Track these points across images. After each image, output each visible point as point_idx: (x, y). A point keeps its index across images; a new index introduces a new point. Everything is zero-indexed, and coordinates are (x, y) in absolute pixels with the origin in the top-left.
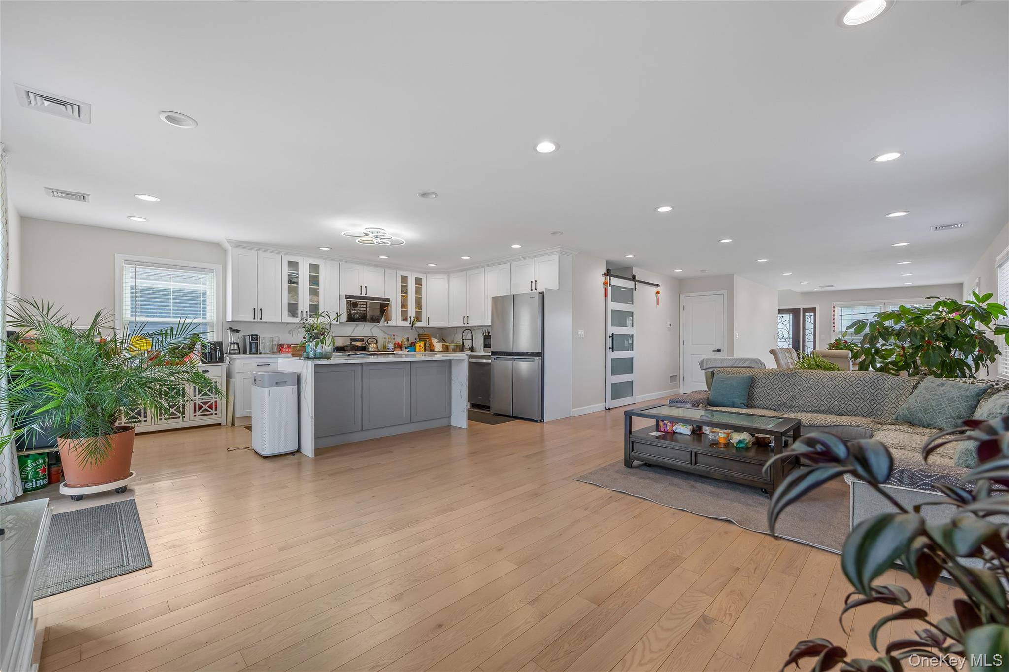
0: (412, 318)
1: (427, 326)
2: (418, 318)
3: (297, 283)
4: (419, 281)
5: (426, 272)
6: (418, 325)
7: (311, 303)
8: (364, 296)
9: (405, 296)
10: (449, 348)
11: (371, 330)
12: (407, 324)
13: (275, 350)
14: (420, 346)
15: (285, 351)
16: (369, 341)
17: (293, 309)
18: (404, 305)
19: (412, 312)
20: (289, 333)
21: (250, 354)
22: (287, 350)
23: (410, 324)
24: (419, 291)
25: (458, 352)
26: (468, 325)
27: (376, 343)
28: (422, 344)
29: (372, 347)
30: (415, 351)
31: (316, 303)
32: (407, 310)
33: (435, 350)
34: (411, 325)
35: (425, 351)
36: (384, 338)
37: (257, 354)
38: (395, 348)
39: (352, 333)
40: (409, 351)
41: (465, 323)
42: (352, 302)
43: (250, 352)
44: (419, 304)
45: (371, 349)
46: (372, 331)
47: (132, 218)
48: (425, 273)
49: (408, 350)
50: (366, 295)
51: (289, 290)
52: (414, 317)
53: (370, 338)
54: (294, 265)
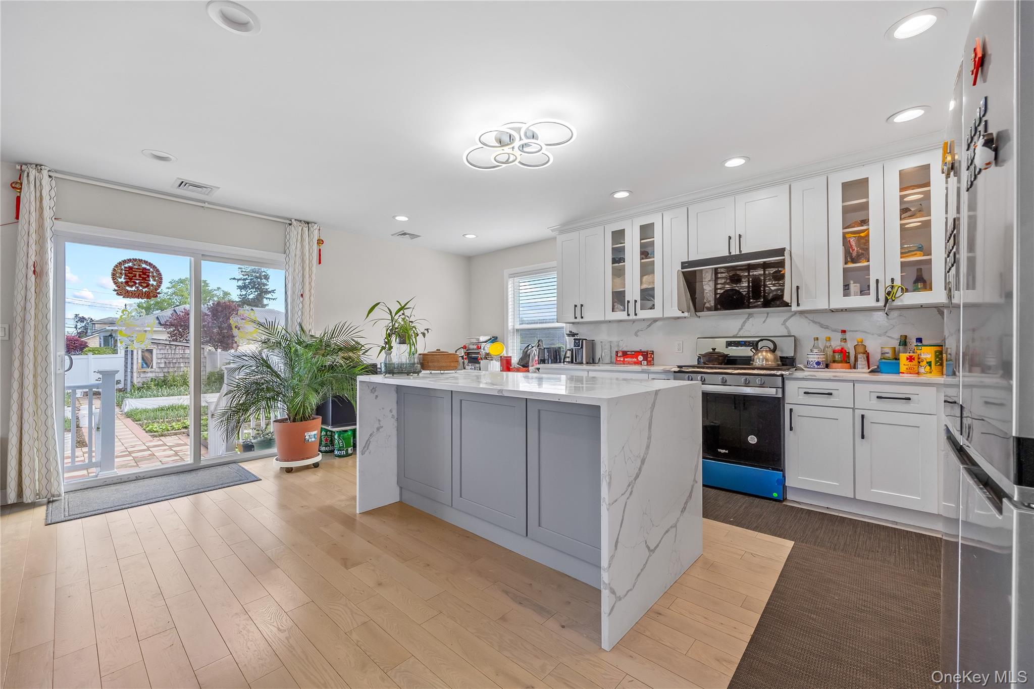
0: (886, 285)
3: (623, 261)
7: (644, 287)
8: (736, 253)
11: (785, 321)
15: (620, 361)
17: (619, 298)
19: (885, 264)
20: (636, 335)
22: (622, 359)
23: (878, 300)
27: (774, 351)
30: (897, 373)
31: (650, 286)
32: (868, 266)
34: (881, 303)
39: (739, 331)
40: (875, 372)
43: (576, 361)
44: (916, 241)
45: (756, 363)
46: (787, 324)
49: (872, 369)
50: (742, 251)
51: (613, 274)
52: (893, 280)
53: (762, 340)
54: (618, 235)
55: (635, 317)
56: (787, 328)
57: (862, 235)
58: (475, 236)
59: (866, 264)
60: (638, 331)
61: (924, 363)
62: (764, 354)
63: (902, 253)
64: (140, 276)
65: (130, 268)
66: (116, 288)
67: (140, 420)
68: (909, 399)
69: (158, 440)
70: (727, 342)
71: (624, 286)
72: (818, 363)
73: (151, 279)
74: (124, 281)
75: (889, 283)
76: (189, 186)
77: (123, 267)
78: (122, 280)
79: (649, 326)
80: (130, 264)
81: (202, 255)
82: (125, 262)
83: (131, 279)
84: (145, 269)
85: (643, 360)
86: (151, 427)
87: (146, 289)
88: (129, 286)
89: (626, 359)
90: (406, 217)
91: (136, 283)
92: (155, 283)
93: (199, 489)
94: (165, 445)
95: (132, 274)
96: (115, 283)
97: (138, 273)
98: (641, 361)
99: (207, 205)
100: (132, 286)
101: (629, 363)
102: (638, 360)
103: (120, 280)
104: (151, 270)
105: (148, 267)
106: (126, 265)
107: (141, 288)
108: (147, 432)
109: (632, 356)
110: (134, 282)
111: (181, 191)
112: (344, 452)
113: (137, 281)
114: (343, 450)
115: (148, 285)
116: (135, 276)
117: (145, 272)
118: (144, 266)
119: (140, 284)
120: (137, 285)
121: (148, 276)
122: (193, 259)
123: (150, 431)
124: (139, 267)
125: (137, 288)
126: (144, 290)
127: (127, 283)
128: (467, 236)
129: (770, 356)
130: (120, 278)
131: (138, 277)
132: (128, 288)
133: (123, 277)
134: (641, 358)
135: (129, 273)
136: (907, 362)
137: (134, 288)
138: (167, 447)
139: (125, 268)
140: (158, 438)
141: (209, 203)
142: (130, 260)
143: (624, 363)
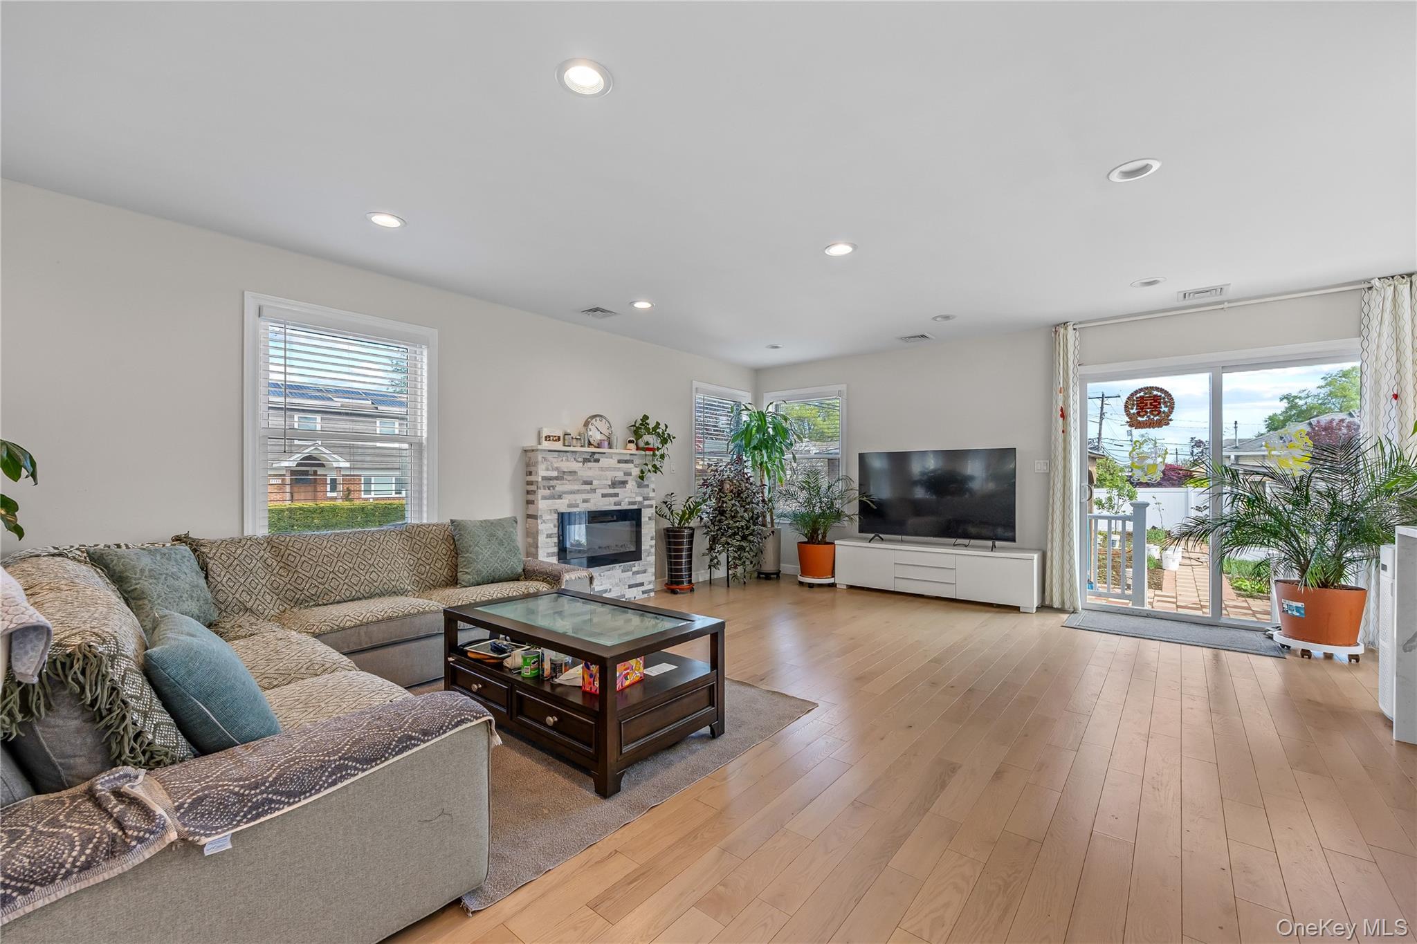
64: (1151, 404)
65: (1142, 397)
66: (1129, 420)
67: (1229, 573)
69: (1243, 601)
73: (1163, 406)
74: (1136, 412)
76: (1193, 295)
77: (1135, 398)
78: (1134, 411)
80: (1142, 394)
81: (1223, 367)
82: (1137, 392)
83: (1142, 409)
84: (1156, 396)
86: (1240, 583)
87: (1158, 417)
88: (1140, 416)
91: (1147, 412)
92: (1166, 410)
93: (1198, 642)
94: (1249, 608)
95: (1143, 403)
96: (1128, 415)
97: (1149, 402)
99: (1226, 305)
100: (1143, 416)
103: (1132, 411)
104: (1163, 395)
105: (1159, 394)
106: (1138, 395)
107: (1152, 417)
108: (1233, 589)
110: (1145, 411)
111: (1187, 302)
113: (1148, 410)
115: (1159, 412)
116: (1146, 405)
117: (1156, 399)
118: (1155, 393)
119: (1151, 412)
120: (1149, 414)
121: (1160, 403)
122: (1211, 374)
123: (1239, 588)
124: (1151, 395)
125: (1149, 417)
126: (1155, 419)
127: (1138, 413)
130: (1132, 409)
131: (1149, 406)
132: (1140, 419)
133: (1135, 407)
135: (1140, 403)
137: (1145, 418)
138: (1251, 612)
139: (1137, 398)
140: (1244, 599)
141: (1229, 302)
142: (1141, 390)
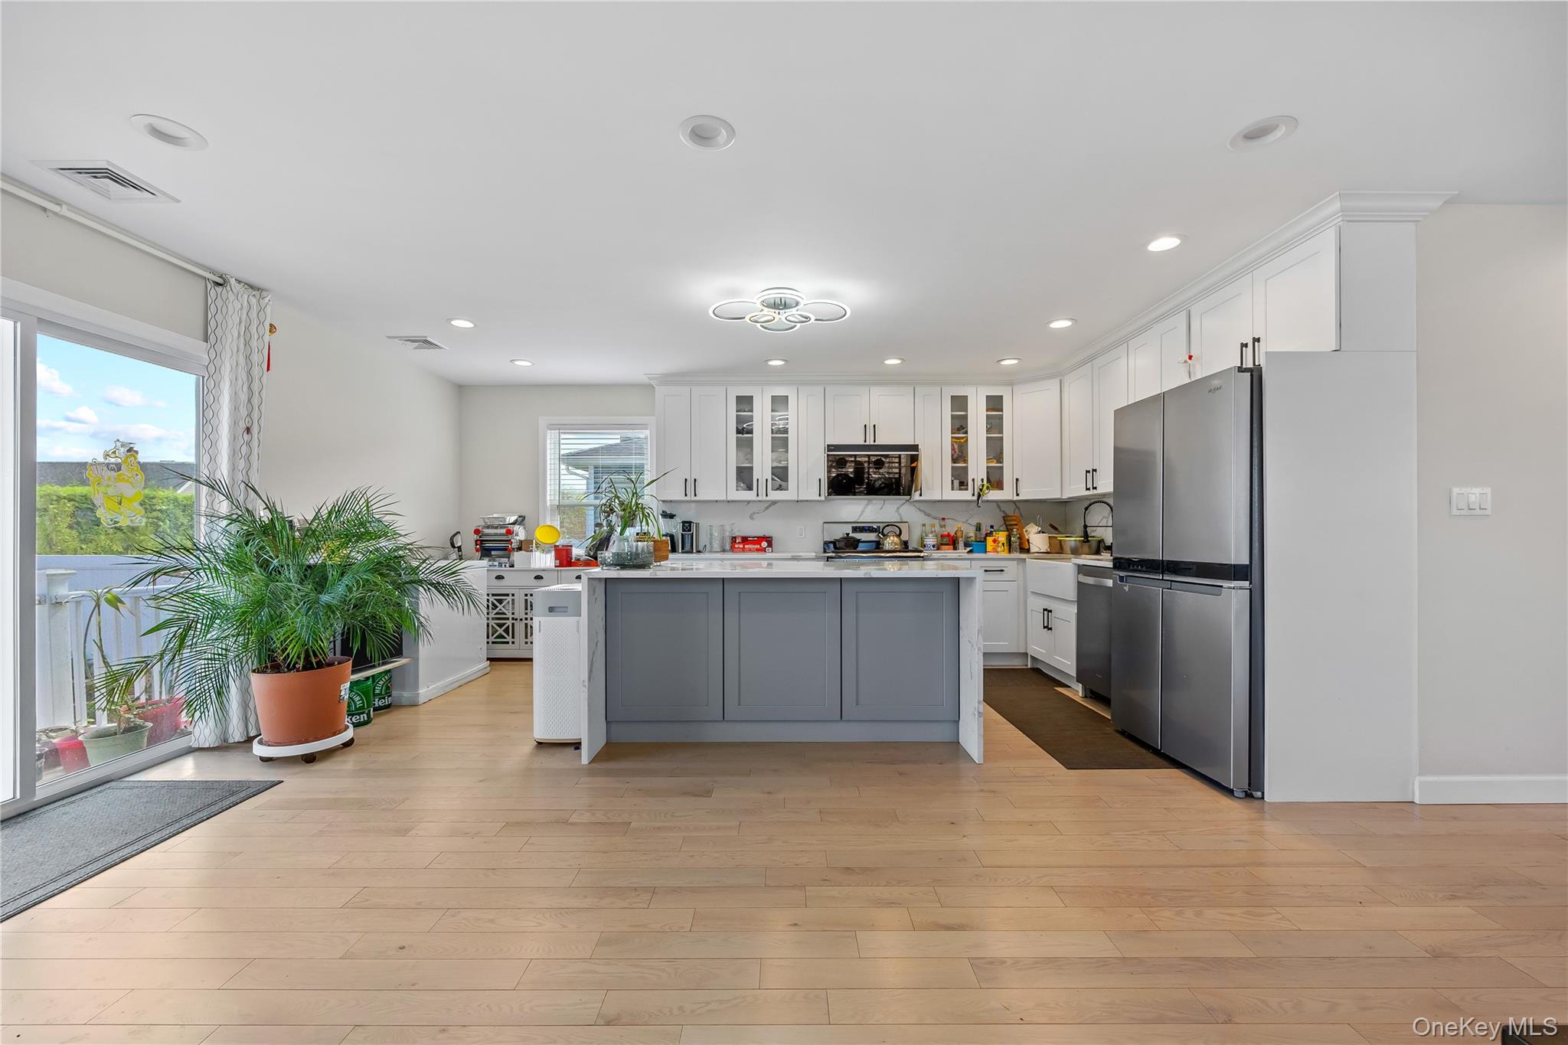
0: (978, 483)
1: (1016, 498)
2: (995, 480)
3: (750, 432)
4: (995, 404)
5: (1012, 380)
6: (994, 495)
7: (776, 464)
8: (872, 443)
9: (963, 438)
10: (1064, 547)
11: (898, 508)
12: (966, 495)
13: (728, 547)
14: (995, 541)
15: (739, 548)
16: (885, 532)
17: (745, 477)
18: (960, 454)
19: (977, 467)
20: (751, 517)
21: (682, 552)
22: (741, 546)
23: (973, 495)
24: (995, 424)
25: (1083, 556)
26: (1095, 492)
27: (899, 536)
28: (1002, 537)
29: (890, 542)
30: (986, 552)
31: (783, 464)
32: (967, 467)
33: (1032, 551)
34: (975, 498)
35: (1010, 552)
36: (924, 525)
37: (692, 552)
38: (942, 544)
39: (860, 516)
40: (970, 552)
41: (1090, 485)
42: (837, 457)
43: (683, 549)
44: (995, 449)
45: (887, 547)
46: (897, 511)
47: (516, 363)
48: (1011, 384)
49: (969, 549)
50: (875, 441)
51: (738, 446)
52: (982, 480)
53: (888, 526)
54: (745, 402)
55: (764, 498)
56: (900, 515)
57: (962, 441)
58: (530, 364)
59: (964, 465)
60: (754, 513)
61: (1000, 544)
62: (892, 538)
63: (987, 459)
68: (1003, 571)
70: (853, 527)
71: (751, 461)
72: (934, 546)
75: (980, 483)
79: (767, 508)
85: (767, 547)
89: (746, 546)
90: (469, 321)
98: (765, 548)
101: (750, 550)
102: (761, 546)
109: (753, 542)
112: (365, 715)
114: (364, 713)
128: (517, 363)
129: (896, 539)
134: (764, 544)
136: (993, 544)
143: (743, 550)
